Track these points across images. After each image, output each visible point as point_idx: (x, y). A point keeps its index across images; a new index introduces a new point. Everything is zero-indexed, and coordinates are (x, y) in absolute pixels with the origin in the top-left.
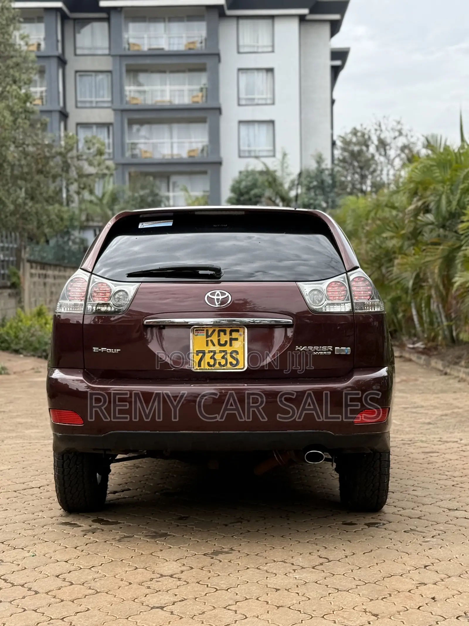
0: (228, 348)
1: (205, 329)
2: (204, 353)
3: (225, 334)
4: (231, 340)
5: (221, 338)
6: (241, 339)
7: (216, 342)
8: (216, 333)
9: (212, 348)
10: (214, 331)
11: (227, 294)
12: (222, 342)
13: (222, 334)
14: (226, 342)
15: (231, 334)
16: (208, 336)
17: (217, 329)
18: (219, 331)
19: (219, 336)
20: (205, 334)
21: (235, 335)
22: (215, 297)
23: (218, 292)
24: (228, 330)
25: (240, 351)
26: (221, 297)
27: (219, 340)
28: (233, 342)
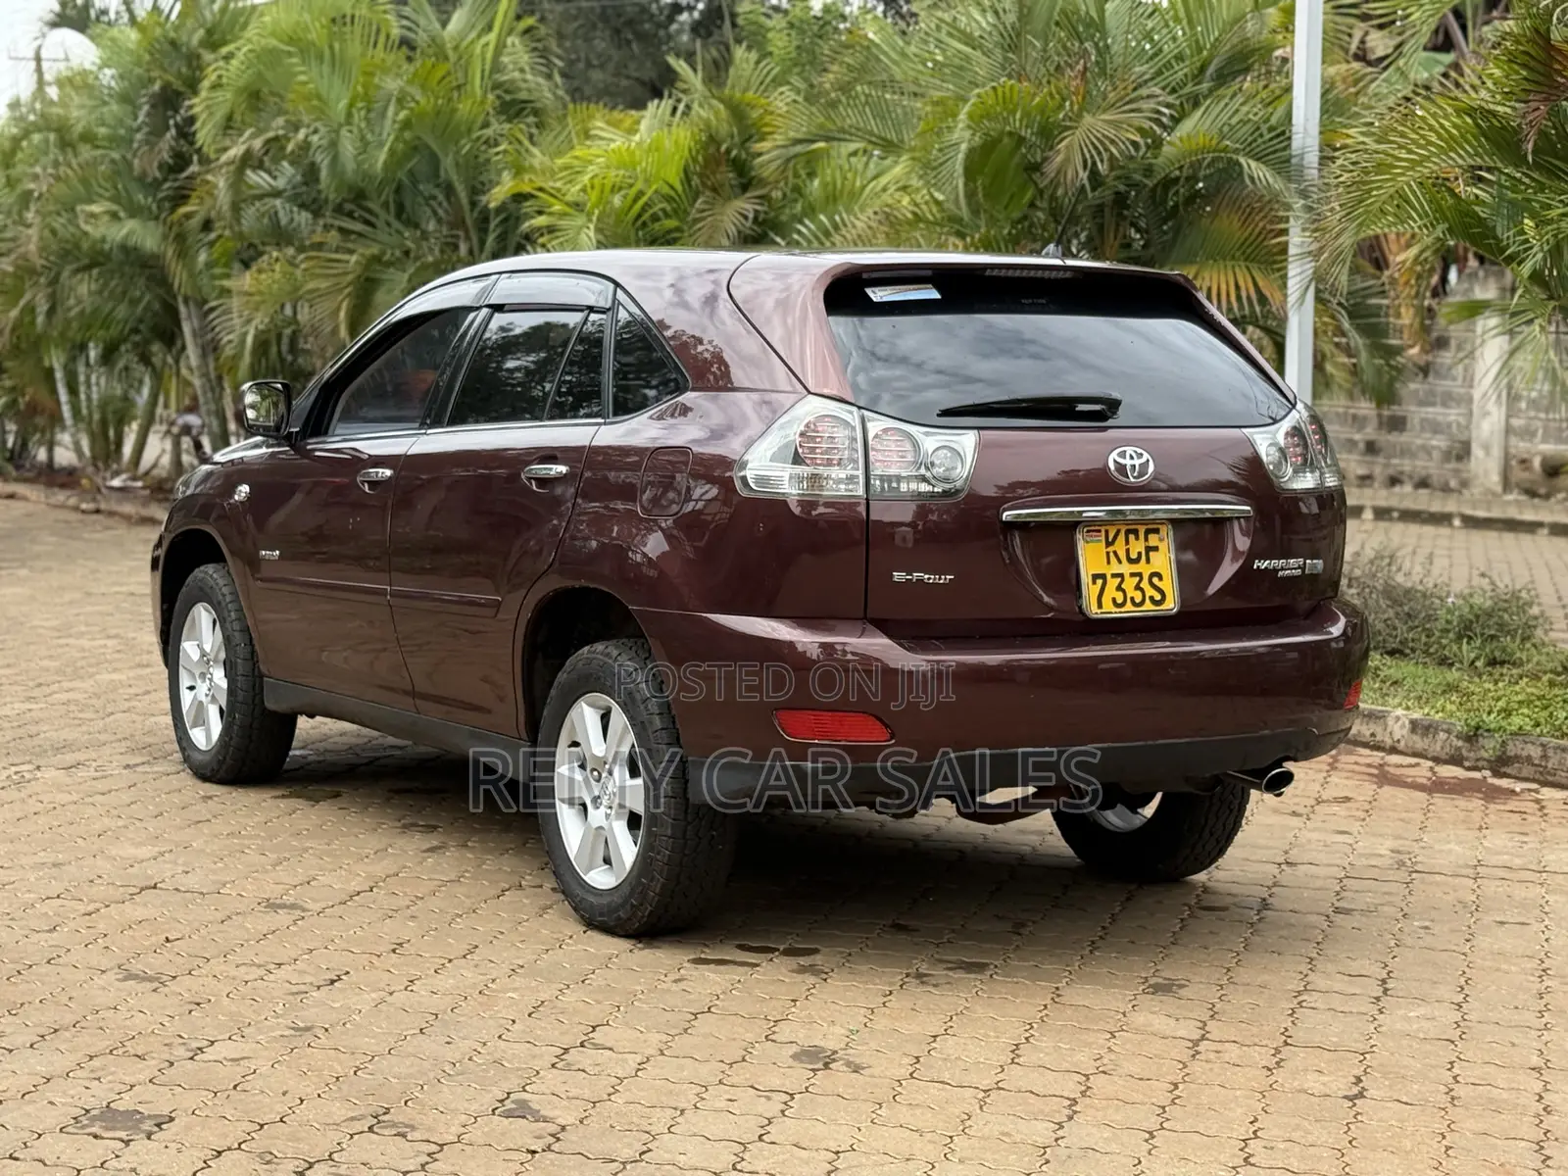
0: (1144, 569)
1: (1103, 529)
2: (1103, 576)
3: (1137, 538)
4: (1149, 549)
5: (1130, 546)
6: (1163, 546)
7: (1122, 555)
8: (1122, 537)
9: (1116, 568)
10: (1118, 532)
11: (1146, 456)
12: (1134, 556)
13: (1132, 537)
14: (1140, 554)
15: (1146, 539)
16: (1108, 544)
17: (1123, 529)
18: (1128, 532)
19: (1127, 542)
20: (1103, 538)
21: (1153, 540)
22: (1128, 462)
23: (1130, 450)
24: (1142, 530)
25: (1166, 574)
26: (1137, 462)
27: (1128, 551)
28: (1152, 554)
